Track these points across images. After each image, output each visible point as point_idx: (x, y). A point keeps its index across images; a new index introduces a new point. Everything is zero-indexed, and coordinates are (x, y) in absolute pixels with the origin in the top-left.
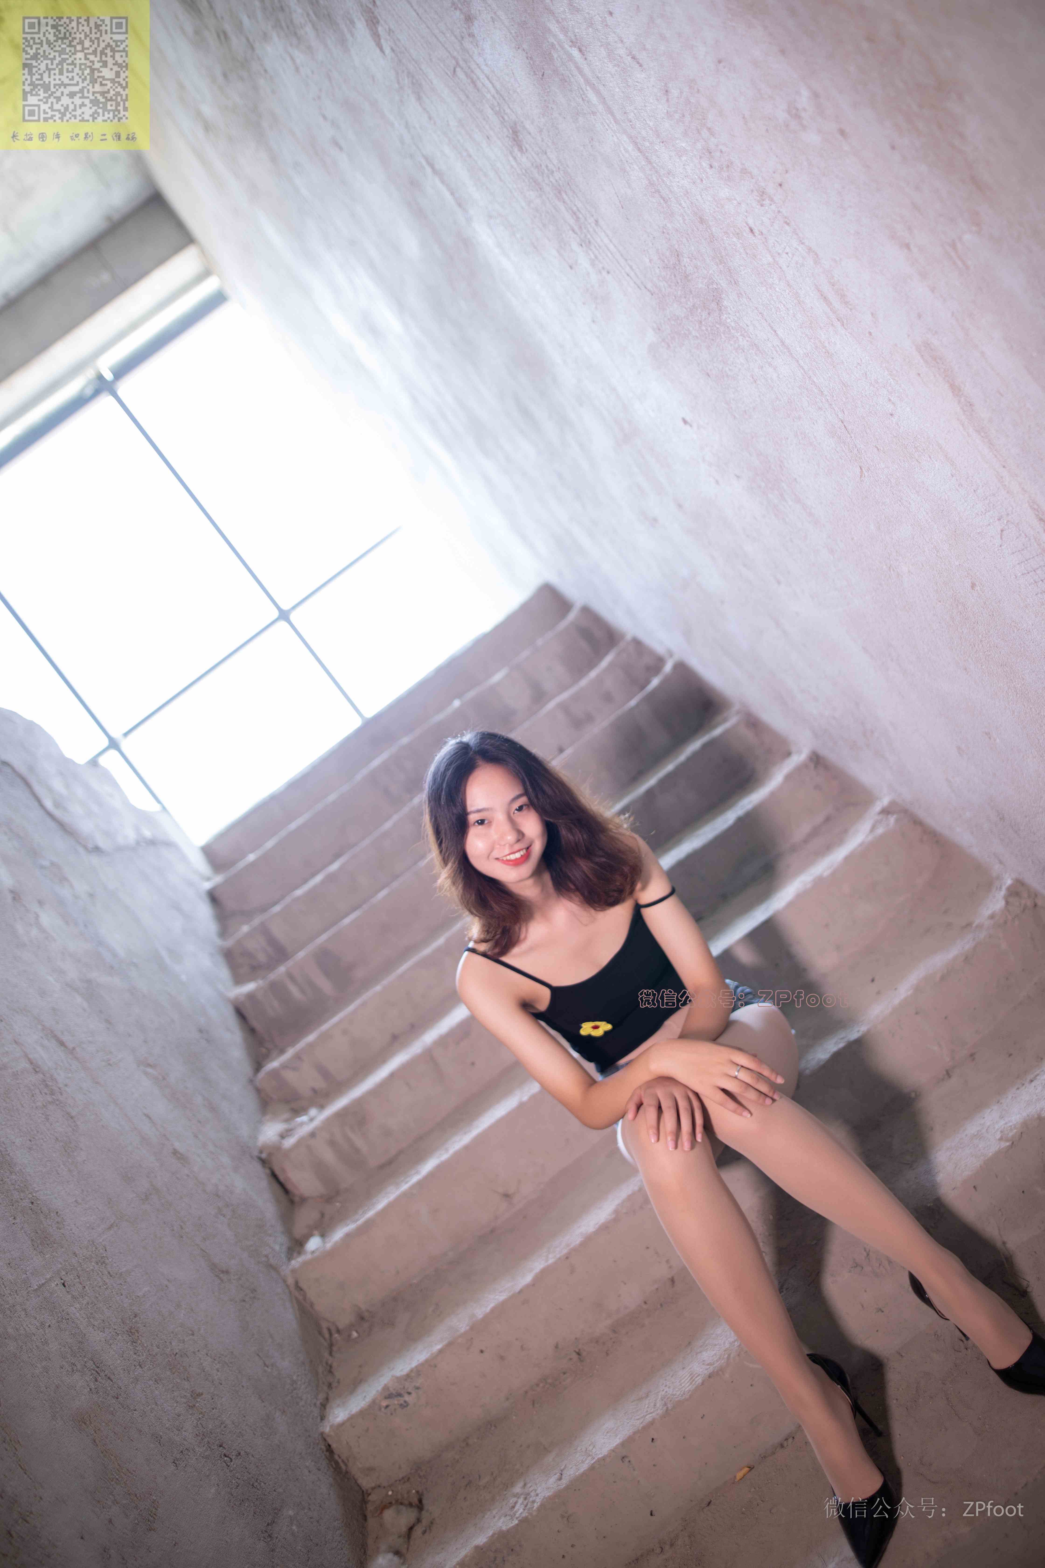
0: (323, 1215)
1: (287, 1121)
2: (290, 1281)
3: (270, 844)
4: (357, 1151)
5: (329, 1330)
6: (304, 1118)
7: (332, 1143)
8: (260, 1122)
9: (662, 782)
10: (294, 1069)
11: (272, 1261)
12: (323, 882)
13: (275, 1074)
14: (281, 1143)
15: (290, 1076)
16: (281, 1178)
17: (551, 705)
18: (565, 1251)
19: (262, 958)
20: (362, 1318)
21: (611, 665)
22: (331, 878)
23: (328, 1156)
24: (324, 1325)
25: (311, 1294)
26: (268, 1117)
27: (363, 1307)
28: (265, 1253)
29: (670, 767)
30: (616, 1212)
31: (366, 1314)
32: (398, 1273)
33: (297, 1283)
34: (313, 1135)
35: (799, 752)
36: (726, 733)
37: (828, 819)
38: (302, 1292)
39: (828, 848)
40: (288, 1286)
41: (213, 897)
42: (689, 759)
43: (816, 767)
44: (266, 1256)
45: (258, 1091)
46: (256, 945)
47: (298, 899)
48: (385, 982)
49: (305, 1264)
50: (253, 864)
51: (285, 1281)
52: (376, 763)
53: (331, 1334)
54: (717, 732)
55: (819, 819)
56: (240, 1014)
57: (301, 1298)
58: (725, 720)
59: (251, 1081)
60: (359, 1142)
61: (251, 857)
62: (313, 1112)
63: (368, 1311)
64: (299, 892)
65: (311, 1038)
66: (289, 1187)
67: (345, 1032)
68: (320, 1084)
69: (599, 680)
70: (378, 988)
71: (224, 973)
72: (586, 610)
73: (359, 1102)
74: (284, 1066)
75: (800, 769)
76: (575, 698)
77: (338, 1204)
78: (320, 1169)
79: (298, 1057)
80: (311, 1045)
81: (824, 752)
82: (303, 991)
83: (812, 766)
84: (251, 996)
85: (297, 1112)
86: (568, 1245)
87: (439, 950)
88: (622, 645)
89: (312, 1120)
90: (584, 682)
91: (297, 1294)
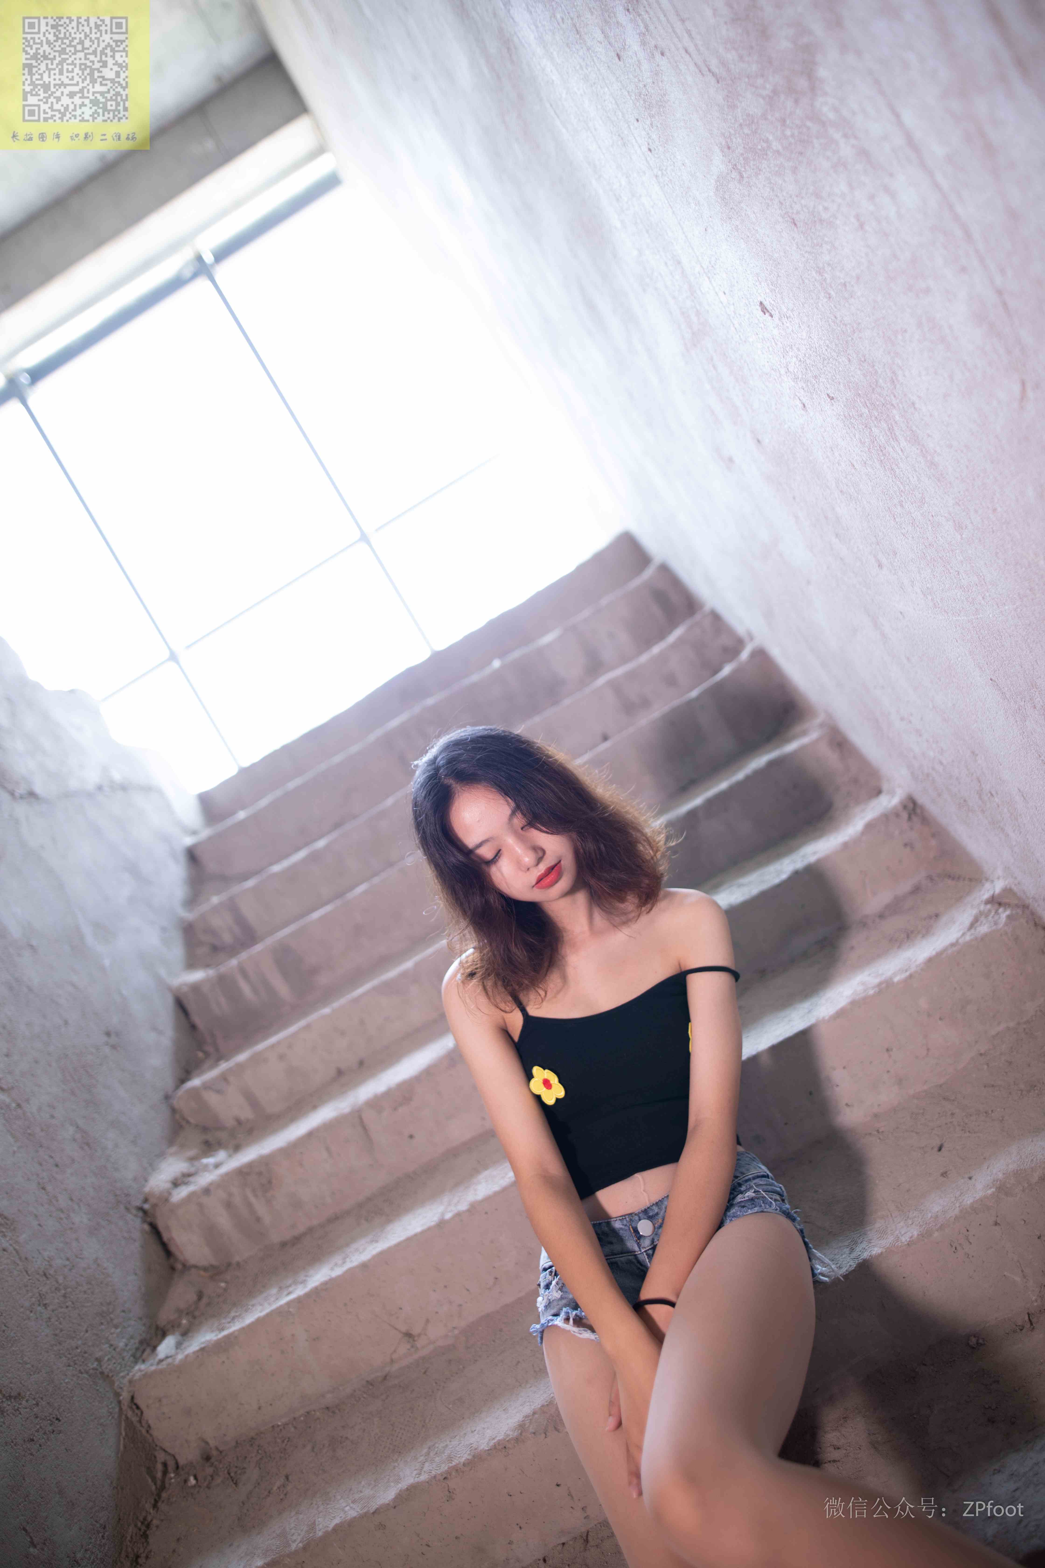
0: (200, 1296)
1: (192, 1159)
2: (125, 1396)
3: (263, 803)
4: (258, 1220)
5: (165, 1465)
6: (210, 1161)
7: (228, 1205)
8: (162, 1155)
9: (710, 802)
10: (219, 1092)
11: (106, 1367)
12: (304, 861)
13: (195, 1094)
14: (170, 1194)
15: (212, 1099)
16: (165, 1236)
17: (601, 681)
18: (444, 1468)
19: (227, 938)
20: (208, 1458)
21: (681, 641)
22: (314, 857)
23: (223, 1221)
24: (161, 1457)
25: (150, 1415)
26: (174, 1149)
27: (212, 1443)
28: (98, 1354)
29: (723, 785)
30: (521, 1426)
31: (214, 1453)
32: (260, 1408)
33: (133, 1398)
34: (207, 1191)
35: (892, 793)
36: (803, 748)
37: (916, 890)
38: (137, 1411)
39: (908, 936)
40: (119, 1402)
41: (192, 856)
42: (748, 778)
43: (910, 818)
44: (99, 1360)
45: (174, 1111)
46: (223, 923)
47: (275, 875)
48: (336, 1005)
49: (147, 1376)
50: (242, 823)
51: (117, 1395)
52: (394, 723)
53: (165, 1472)
54: (791, 747)
55: (905, 887)
56: (181, 1006)
57: (135, 1419)
58: (804, 733)
59: (167, 1097)
60: (261, 1209)
61: (242, 815)
62: (221, 1155)
63: (217, 1448)
64: (276, 868)
65: (242, 1057)
66: (173, 1248)
67: (282, 1057)
68: (247, 1114)
69: (662, 658)
70: (326, 1011)
71: (177, 952)
72: (664, 569)
73: (266, 1161)
74: (206, 1086)
75: (886, 818)
76: (631, 676)
77: (223, 1285)
78: (211, 1233)
79: (224, 1077)
80: (240, 1067)
81: (923, 800)
82: (255, 990)
83: (905, 815)
84: (196, 988)
85: (209, 1147)
86: (450, 1459)
87: (404, 975)
88: (698, 617)
89: (217, 1166)
90: (644, 658)
91: (130, 1414)
